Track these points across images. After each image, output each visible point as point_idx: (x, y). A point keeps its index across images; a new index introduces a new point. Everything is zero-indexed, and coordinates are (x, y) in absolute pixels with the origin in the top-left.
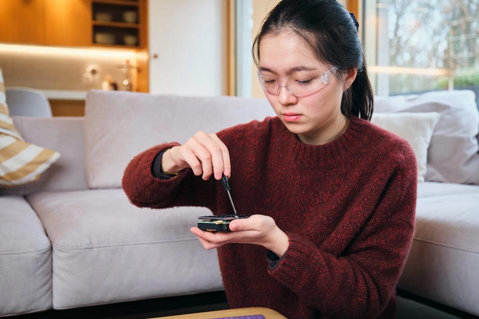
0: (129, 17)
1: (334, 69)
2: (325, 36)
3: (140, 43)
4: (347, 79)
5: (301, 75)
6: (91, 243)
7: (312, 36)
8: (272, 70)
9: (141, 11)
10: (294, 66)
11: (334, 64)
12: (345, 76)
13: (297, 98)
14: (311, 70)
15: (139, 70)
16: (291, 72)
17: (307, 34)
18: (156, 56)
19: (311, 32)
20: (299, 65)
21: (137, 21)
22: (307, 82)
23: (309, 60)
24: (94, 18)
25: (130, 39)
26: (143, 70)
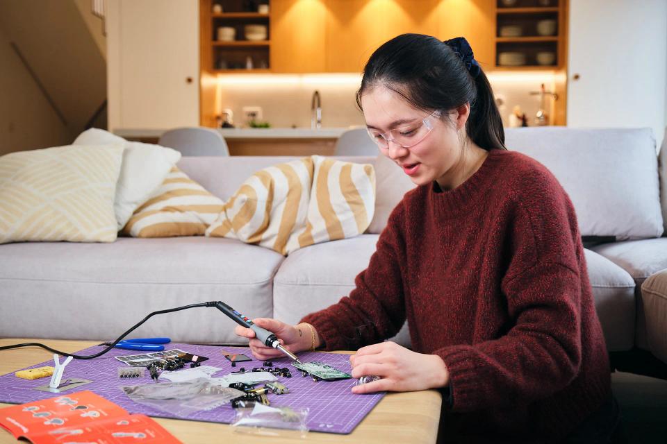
0: (545, 27)
1: (437, 112)
2: (419, 84)
3: (557, 63)
4: (459, 118)
5: (403, 128)
6: (307, 280)
7: (404, 87)
8: (376, 127)
9: (561, 18)
10: (392, 121)
11: (435, 108)
12: (453, 117)
13: (407, 149)
14: (411, 121)
15: (557, 97)
16: (393, 126)
17: (397, 86)
18: (577, 77)
19: (402, 83)
20: (398, 119)
21: (555, 33)
22: (411, 133)
23: (405, 112)
24: (498, 34)
25: (544, 57)
26: (561, 96)
